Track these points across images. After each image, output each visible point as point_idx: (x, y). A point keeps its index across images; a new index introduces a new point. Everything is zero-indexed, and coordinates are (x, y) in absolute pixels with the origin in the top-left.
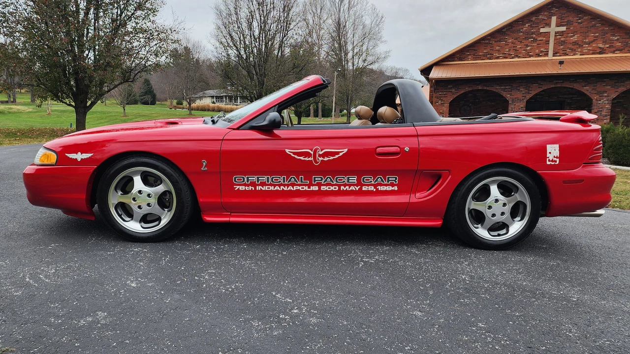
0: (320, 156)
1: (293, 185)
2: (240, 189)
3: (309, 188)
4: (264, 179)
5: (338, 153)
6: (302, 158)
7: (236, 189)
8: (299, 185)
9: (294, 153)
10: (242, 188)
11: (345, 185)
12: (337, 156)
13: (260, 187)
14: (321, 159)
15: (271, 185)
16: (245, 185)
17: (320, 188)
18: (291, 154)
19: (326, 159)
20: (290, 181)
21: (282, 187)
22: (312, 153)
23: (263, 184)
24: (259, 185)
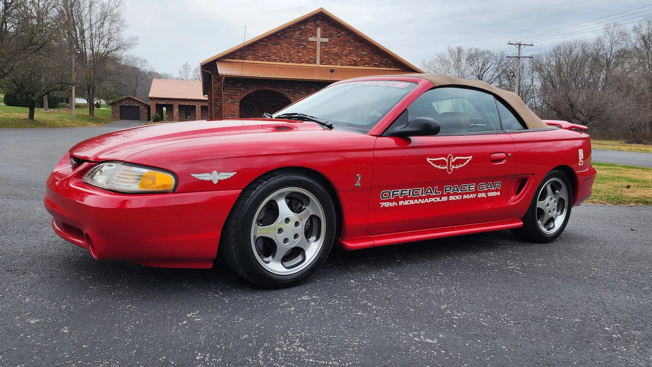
0: (453, 164)
1: (428, 197)
2: (385, 206)
3: (441, 199)
4: (406, 192)
5: (465, 161)
6: (439, 167)
7: (381, 207)
8: (433, 197)
9: (434, 162)
10: (387, 204)
11: (466, 194)
12: (465, 164)
13: (402, 202)
14: (453, 167)
15: (411, 198)
16: (391, 201)
17: (448, 198)
18: (431, 163)
19: (457, 167)
20: (427, 192)
21: (420, 200)
22: (447, 161)
23: (405, 198)
24: (401, 200)
